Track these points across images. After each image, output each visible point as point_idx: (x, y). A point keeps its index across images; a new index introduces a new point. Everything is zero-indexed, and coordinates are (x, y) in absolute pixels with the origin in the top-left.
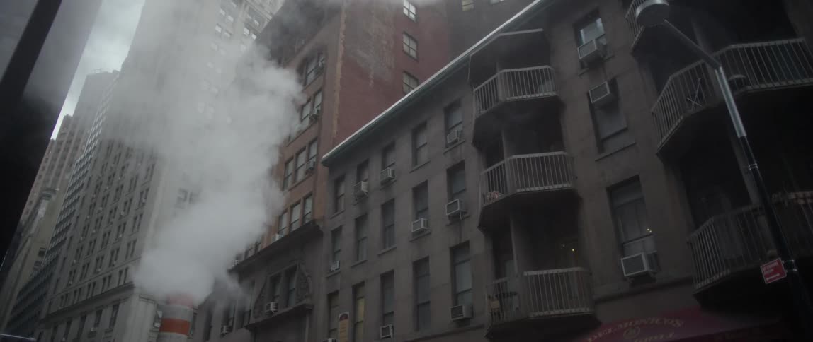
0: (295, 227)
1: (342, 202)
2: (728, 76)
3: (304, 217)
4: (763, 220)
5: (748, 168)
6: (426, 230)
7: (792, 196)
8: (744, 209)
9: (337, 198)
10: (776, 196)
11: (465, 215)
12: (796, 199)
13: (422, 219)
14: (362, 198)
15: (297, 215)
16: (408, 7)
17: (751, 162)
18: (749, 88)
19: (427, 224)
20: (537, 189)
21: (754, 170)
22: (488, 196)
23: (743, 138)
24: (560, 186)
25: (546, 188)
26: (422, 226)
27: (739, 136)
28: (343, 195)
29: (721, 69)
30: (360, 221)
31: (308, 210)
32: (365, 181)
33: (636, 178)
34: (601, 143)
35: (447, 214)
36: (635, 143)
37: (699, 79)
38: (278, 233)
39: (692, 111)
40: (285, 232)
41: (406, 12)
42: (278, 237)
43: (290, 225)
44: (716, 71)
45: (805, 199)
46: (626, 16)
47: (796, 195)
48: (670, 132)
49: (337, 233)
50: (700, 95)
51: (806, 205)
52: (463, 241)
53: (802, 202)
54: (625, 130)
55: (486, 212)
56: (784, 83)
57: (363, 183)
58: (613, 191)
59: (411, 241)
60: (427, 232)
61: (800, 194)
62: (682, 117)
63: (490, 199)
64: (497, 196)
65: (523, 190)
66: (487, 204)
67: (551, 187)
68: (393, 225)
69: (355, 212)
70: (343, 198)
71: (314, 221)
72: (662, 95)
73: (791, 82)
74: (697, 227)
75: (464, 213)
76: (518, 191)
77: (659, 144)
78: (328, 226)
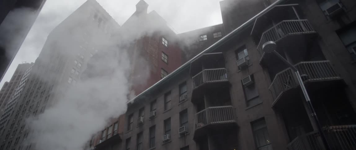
0: (109, 137)
1: (131, 126)
2: (300, 75)
3: (113, 132)
4: (320, 139)
5: (312, 115)
6: (170, 140)
7: (331, 128)
8: (311, 133)
9: (129, 124)
10: (324, 127)
11: (187, 134)
12: (333, 129)
13: (168, 135)
14: (141, 125)
15: (110, 132)
16: (164, 41)
17: (313, 112)
18: (309, 80)
19: (170, 137)
20: (220, 122)
21: (314, 116)
22: (198, 125)
23: (309, 101)
24: (230, 121)
25: (224, 122)
26: (168, 138)
27: (307, 101)
28: (132, 123)
29: (298, 72)
30: (139, 135)
31: (116, 129)
32: (142, 117)
33: (263, 119)
34: (248, 102)
35: (179, 133)
36: (262, 103)
37: (289, 76)
38: (101, 140)
39: (286, 89)
40: (104, 139)
41: (163, 43)
42: (101, 142)
43: (107, 136)
44: (296, 73)
45: (336, 129)
46: (257, 48)
47: (333, 127)
48: (277, 98)
49: (128, 140)
50: (289, 83)
51: (337, 132)
52: (187, 145)
53: (335, 130)
54: (258, 97)
55: (197, 132)
56: (323, 79)
57: (141, 117)
58: (253, 123)
59: (163, 145)
60: (169, 141)
61: (334, 127)
62: (282, 92)
63: (199, 126)
64: (202, 125)
65: (214, 123)
66: (197, 128)
67: (226, 121)
68: (155, 137)
69: (137, 130)
70: (132, 124)
71: (118, 135)
72: (273, 82)
73: (326, 78)
74: (291, 140)
75: (187, 132)
76: (212, 123)
77: (273, 104)
78: (124, 137)
